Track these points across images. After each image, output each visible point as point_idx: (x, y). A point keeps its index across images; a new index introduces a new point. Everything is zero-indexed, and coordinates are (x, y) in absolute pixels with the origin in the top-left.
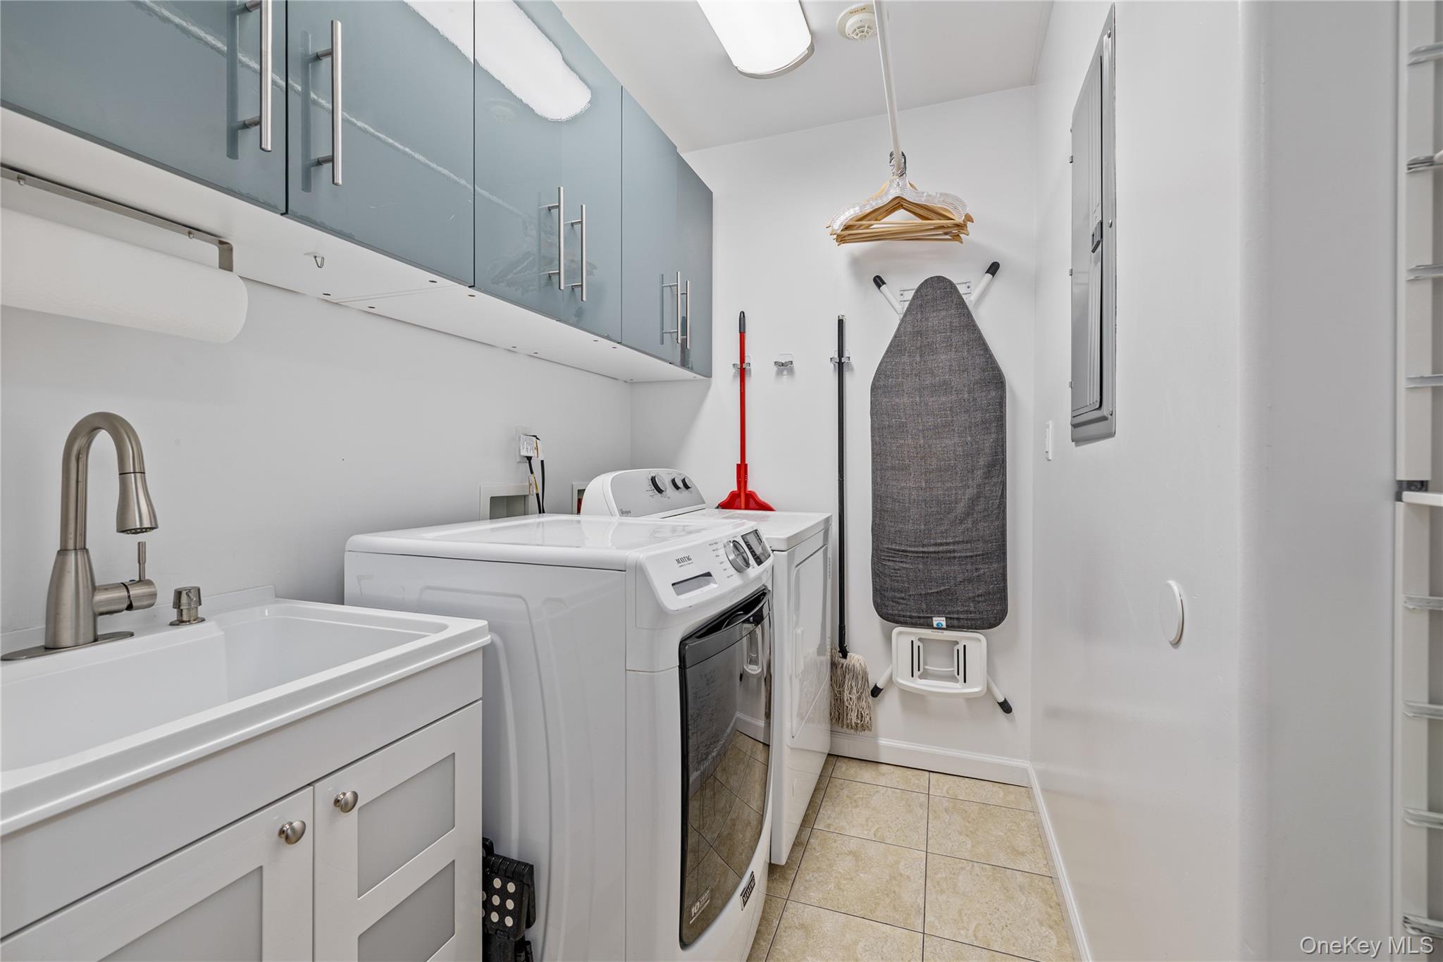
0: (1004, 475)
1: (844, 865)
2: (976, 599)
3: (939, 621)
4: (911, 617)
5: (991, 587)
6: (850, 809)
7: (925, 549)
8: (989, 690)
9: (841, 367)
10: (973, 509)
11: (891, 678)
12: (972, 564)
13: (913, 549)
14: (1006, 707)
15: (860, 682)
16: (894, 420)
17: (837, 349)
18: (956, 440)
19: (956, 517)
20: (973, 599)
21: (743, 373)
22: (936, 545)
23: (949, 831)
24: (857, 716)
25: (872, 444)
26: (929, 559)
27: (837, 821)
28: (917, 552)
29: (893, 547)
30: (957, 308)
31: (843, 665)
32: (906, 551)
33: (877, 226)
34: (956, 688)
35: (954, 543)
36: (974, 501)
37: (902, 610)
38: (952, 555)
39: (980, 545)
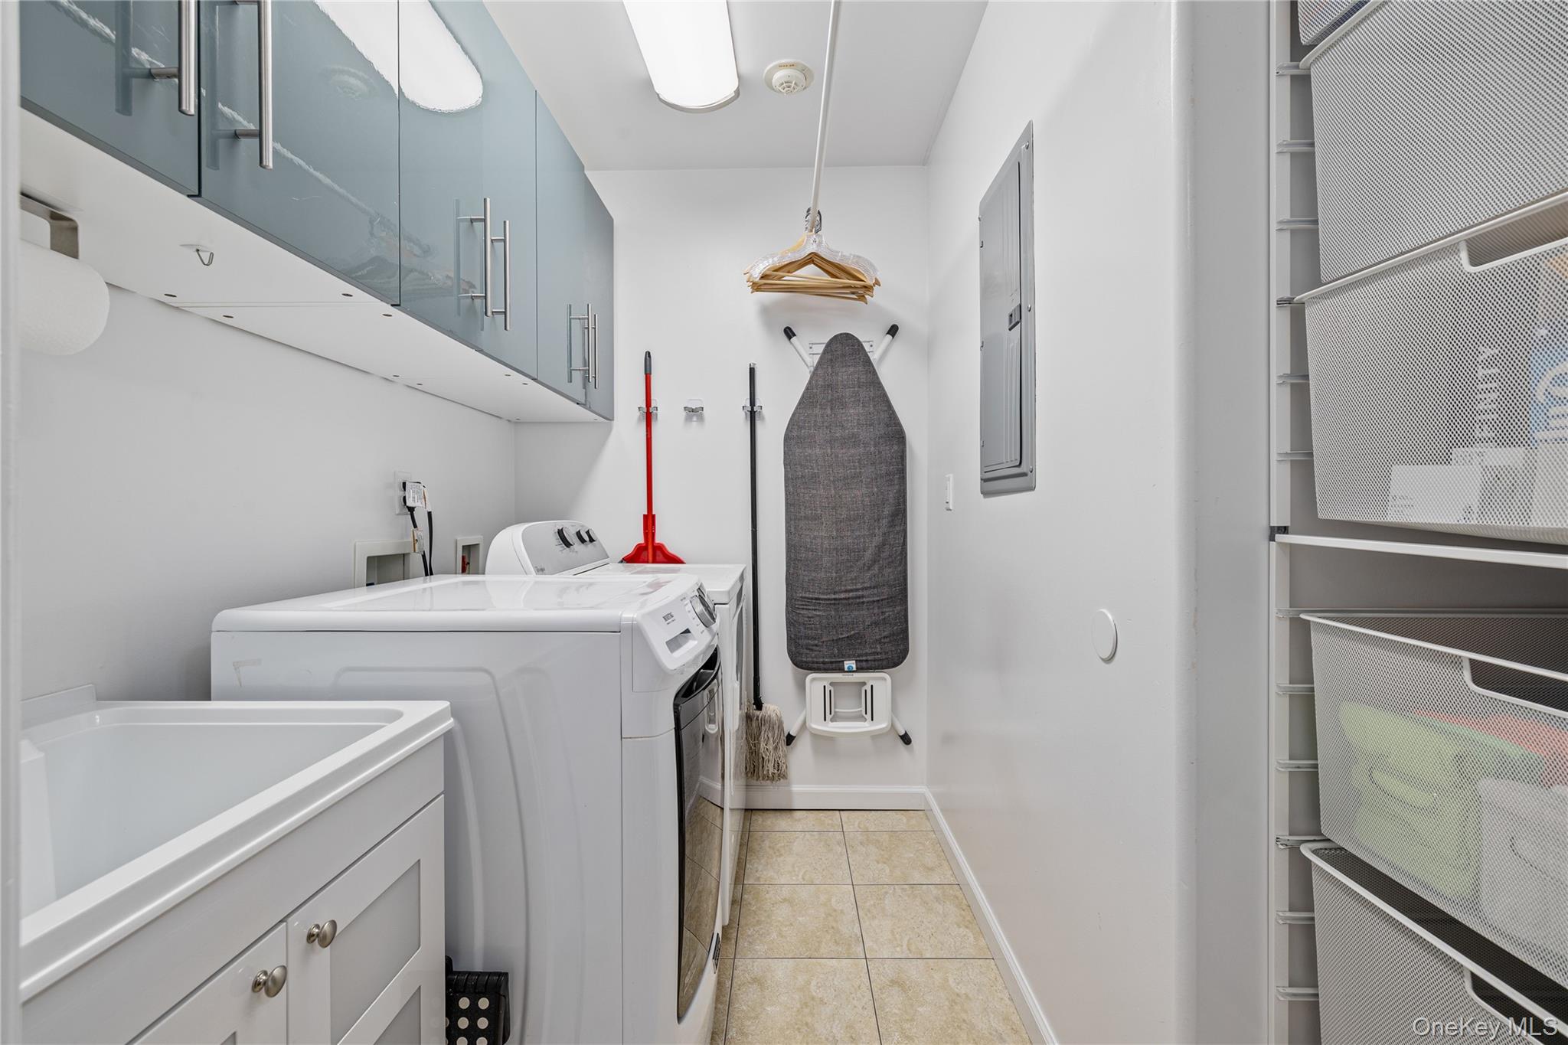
0: (905, 523)
1: (782, 913)
2: (882, 640)
3: (850, 664)
4: (824, 663)
5: (895, 628)
6: (774, 860)
7: (837, 596)
8: (893, 726)
9: (753, 416)
10: (879, 556)
11: (804, 722)
12: (879, 608)
13: (825, 597)
14: (906, 739)
15: (776, 732)
16: (806, 471)
17: (749, 397)
18: (864, 490)
19: (864, 564)
20: (879, 641)
21: (649, 418)
22: (846, 591)
23: (868, 862)
24: (774, 766)
25: (786, 494)
26: (840, 606)
27: (765, 873)
28: (829, 599)
29: (807, 596)
30: (864, 365)
31: (758, 717)
32: (819, 599)
33: (789, 279)
34: (865, 726)
35: (862, 589)
36: (880, 548)
37: (816, 657)
38: (861, 600)
39: (886, 590)
